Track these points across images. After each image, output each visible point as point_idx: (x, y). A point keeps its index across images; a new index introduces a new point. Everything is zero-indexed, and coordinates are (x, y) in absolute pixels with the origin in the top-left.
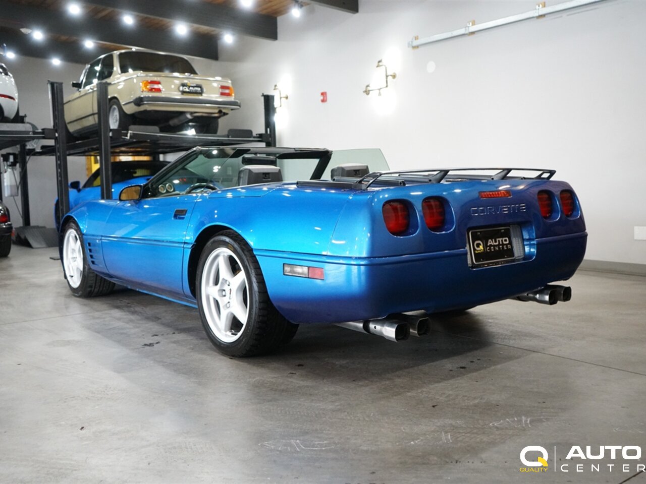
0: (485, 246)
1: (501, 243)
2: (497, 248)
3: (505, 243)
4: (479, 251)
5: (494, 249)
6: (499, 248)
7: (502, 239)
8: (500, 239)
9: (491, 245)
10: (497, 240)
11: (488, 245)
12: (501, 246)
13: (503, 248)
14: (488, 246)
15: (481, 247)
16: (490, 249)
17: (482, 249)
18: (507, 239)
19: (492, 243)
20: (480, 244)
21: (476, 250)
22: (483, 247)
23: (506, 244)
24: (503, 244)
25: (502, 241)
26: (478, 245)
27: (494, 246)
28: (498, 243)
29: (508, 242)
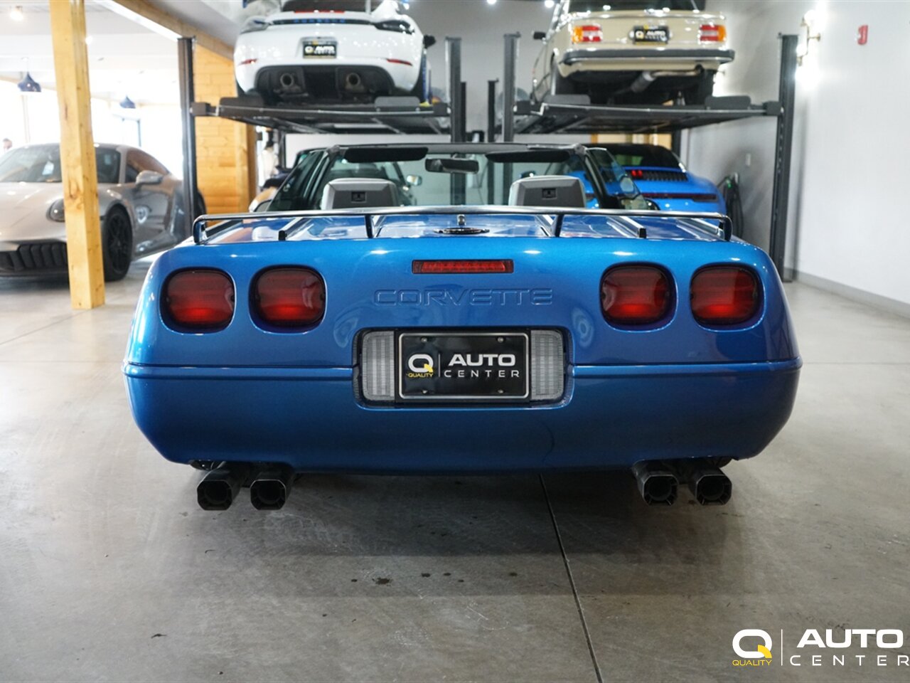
0: (441, 366)
1: (491, 364)
2: (475, 374)
3: (502, 364)
4: (420, 375)
5: (468, 374)
6: (483, 374)
7: (496, 356)
8: (491, 357)
9: (458, 366)
10: (481, 357)
11: (451, 364)
12: (489, 371)
13: (494, 373)
14: (450, 368)
15: (428, 368)
16: (455, 375)
17: (431, 371)
18: (513, 357)
19: (462, 362)
20: (425, 361)
21: (412, 372)
22: (435, 368)
23: (508, 369)
24: (496, 367)
25: (495, 360)
26: (420, 363)
27: (468, 368)
28: (480, 363)
29: (513, 363)
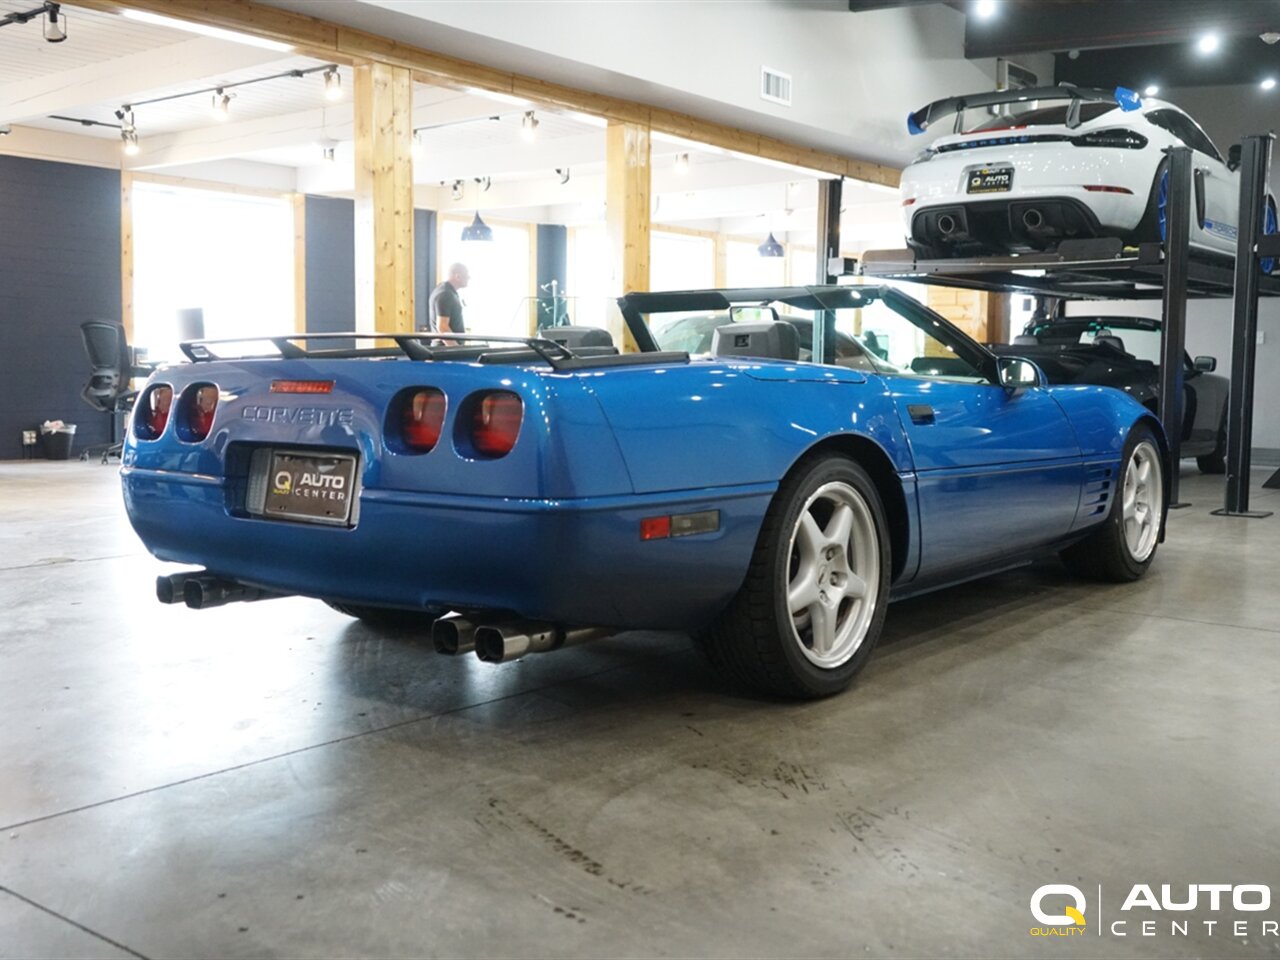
0: (296, 484)
1: (327, 485)
2: (316, 493)
3: (334, 485)
4: (281, 492)
5: (310, 493)
6: (320, 494)
7: (331, 477)
8: (328, 478)
9: (306, 485)
10: (322, 477)
11: (302, 483)
12: (324, 493)
13: (328, 495)
14: (301, 486)
15: (287, 485)
16: (302, 492)
17: (288, 488)
18: (342, 479)
19: (309, 482)
20: (286, 478)
21: (276, 487)
22: (291, 485)
23: (337, 491)
24: (331, 488)
25: (331, 481)
26: (283, 480)
27: (312, 488)
28: (320, 484)
29: (341, 486)
